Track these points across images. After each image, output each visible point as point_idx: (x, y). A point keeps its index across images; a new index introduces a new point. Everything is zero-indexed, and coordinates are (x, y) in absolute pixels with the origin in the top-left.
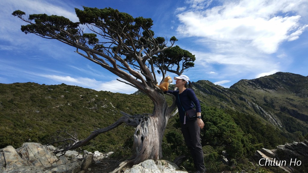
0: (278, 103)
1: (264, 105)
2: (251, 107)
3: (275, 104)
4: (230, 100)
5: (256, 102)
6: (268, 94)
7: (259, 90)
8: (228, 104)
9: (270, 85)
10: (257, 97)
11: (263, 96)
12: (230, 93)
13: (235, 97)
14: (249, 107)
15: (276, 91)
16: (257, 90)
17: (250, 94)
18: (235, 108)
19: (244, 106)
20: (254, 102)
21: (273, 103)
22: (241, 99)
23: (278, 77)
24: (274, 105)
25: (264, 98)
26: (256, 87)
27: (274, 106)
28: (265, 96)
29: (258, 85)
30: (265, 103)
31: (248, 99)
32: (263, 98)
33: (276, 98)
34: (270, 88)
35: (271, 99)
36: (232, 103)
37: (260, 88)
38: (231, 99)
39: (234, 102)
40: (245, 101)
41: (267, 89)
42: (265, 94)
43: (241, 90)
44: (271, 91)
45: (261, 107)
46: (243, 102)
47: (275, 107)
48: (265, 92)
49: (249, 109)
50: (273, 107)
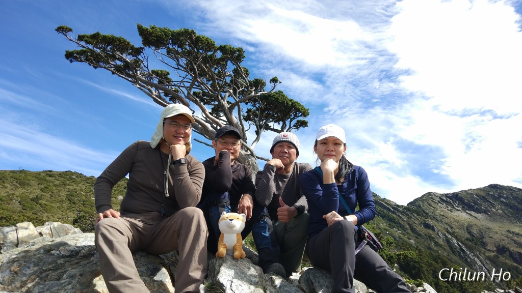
0: (491, 237)
1: (467, 239)
2: (443, 241)
3: (486, 240)
4: (408, 227)
5: (453, 234)
6: (474, 221)
7: (459, 212)
8: (403, 234)
9: (477, 205)
10: (455, 225)
11: (466, 224)
12: (407, 215)
13: (416, 221)
14: (441, 242)
15: (489, 217)
16: (456, 213)
17: (443, 219)
18: (415, 241)
19: (431, 239)
20: (449, 233)
21: (483, 237)
22: (427, 226)
23: (492, 193)
24: (484, 240)
25: (467, 227)
26: (454, 208)
27: (485, 243)
28: (469, 224)
29: (457, 205)
30: (469, 236)
31: (438, 226)
32: (465, 228)
33: (489, 228)
34: (478, 211)
35: (480, 231)
36: (410, 231)
37: (461, 209)
38: (409, 224)
39: (413, 230)
40: (433, 230)
41: (472, 213)
42: (468, 220)
43: (427, 211)
44: (479, 216)
45: (461, 243)
46: (431, 232)
47: (487, 245)
48: (468, 216)
49: (440, 246)
50: (484, 245)
